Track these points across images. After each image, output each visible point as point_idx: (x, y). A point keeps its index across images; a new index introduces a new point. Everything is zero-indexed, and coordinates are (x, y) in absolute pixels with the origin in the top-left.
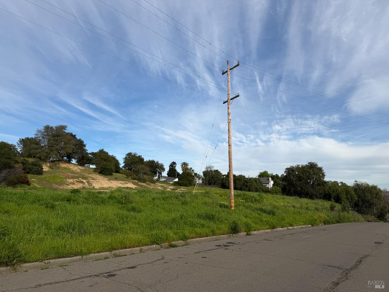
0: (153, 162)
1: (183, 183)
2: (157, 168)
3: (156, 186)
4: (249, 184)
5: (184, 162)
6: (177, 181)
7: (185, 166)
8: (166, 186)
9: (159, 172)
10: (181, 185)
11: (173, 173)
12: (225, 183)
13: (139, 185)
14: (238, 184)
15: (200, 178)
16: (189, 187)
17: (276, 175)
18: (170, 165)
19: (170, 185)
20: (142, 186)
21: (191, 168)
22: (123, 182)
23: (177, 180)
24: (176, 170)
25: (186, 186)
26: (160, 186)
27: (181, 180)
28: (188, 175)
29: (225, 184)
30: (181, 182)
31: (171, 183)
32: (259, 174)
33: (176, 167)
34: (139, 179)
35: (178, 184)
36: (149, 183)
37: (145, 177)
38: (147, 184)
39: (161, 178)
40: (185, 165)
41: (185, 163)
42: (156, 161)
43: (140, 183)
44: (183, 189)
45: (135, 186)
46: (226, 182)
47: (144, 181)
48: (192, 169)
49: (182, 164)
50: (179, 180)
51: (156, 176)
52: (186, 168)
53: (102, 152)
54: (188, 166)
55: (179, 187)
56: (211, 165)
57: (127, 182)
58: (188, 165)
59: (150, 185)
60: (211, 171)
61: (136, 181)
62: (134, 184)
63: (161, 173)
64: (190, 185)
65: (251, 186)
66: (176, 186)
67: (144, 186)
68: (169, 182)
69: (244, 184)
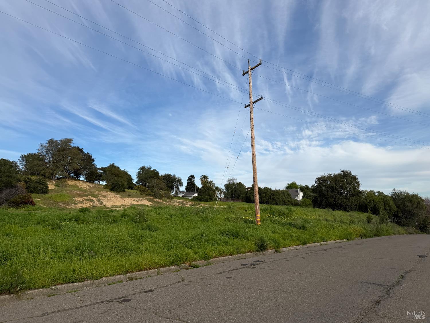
0: (169, 176)
1: (203, 199)
2: (173, 182)
3: (173, 203)
4: (276, 197)
6: (196, 197)
7: (204, 179)
8: (184, 202)
9: (176, 187)
10: (201, 201)
11: (192, 188)
12: (250, 197)
13: (155, 202)
14: (264, 197)
15: (222, 192)
16: (210, 202)
17: (306, 186)
18: (188, 179)
19: (188, 201)
20: (158, 203)
21: (211, 182)
22: (137, 199)
23: (196, 195)
24: (195, 185)
25: (207, 201)
26: (177, 202)
27: (201, 195)
28: (208, 189)
30: (201, 197)
31: (190, 198)
32: (287, 185)
33: (194, 181)
34: (154, 195)
35: (198, 199)
36: (166, 199)
37: (161, 192)
38: (164, 201)
39: (178, 193)
40: (204, 178)
41: (204, 176)
42: (172, 175)
43: (155, 200)
44: (203, 205)
45: (151, 203)
46: (251, 195)
47: (160, 197)
48: (213, 183)
49: (201, 178)
50: (198, 194)
51: (173, 191)
52: (206, 182)
53: (112, 166)
54: (207, 179)
55: (199, 202)
56: (233, 178)
58: (208, 179)
59: (167, 202)
60: (234, 184)
61: (152, 198)
62: (149, 201)
63: (179, 188)
64: (211, 200)
65: (278, 199)
66: (196, 202)
67: (161, 202)
68: (187, 198)
69: (270, 197)
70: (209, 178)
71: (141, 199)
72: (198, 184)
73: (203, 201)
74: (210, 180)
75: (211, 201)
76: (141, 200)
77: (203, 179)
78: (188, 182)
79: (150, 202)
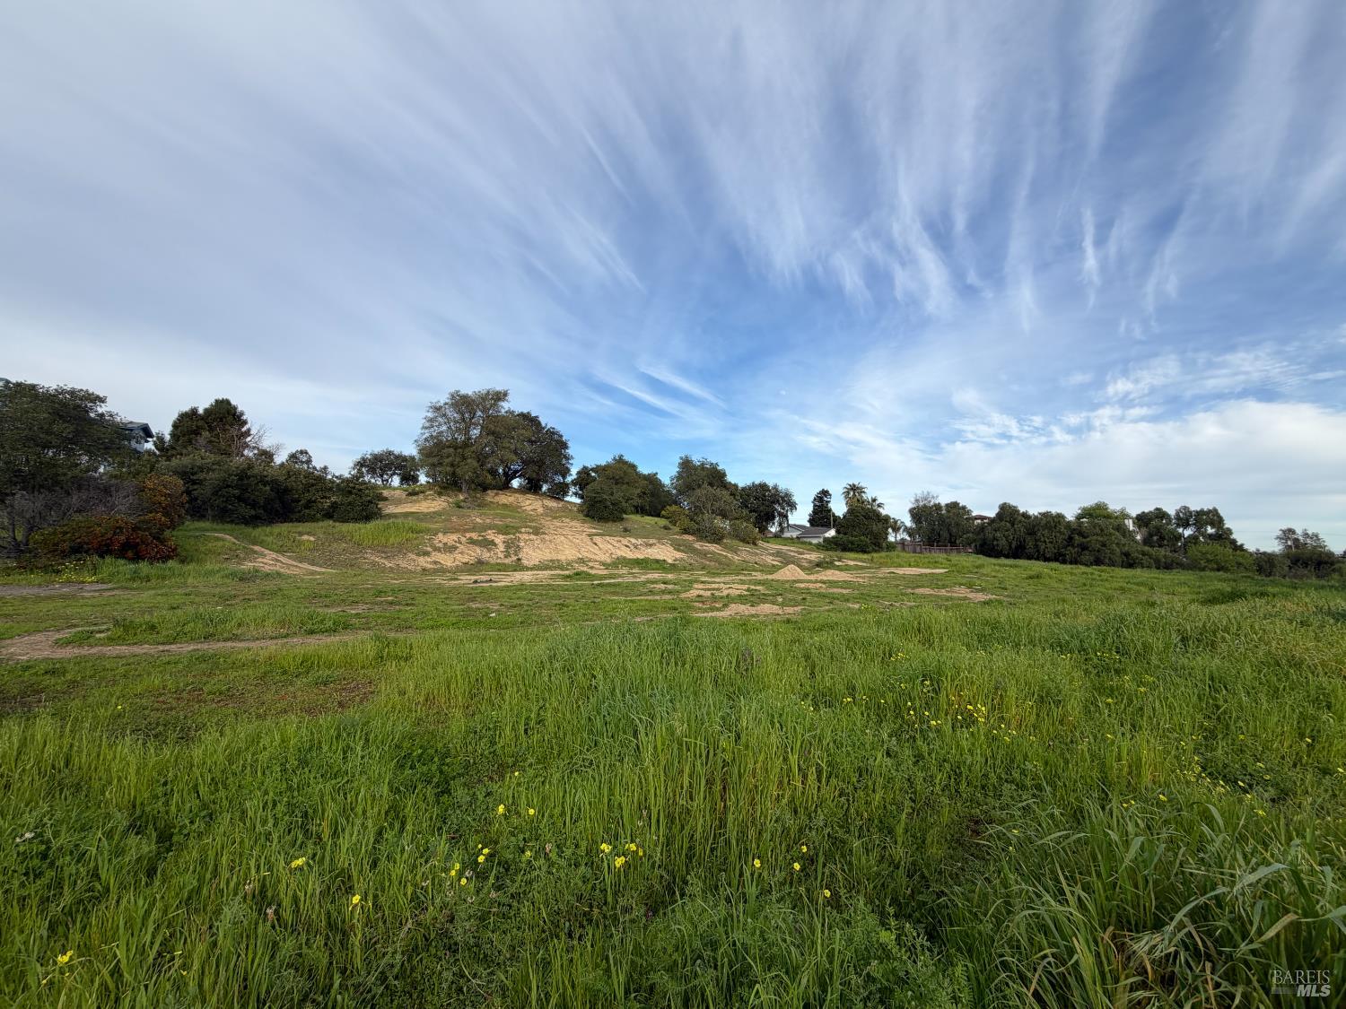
0: (763, 487)
1: (852, 543)
2: (773, 502)
3: (757, 554)
4: (1094, 541)
5: (851, 483)
6: (833, 537)
7: (854, 493)
8: (792, 554)
9: (781, 515)
10: (845, 549)
11: (823, 518)
12: (995, 539)
13: (694, 551)
14: (1045, 541)
15: (899, 529)
16: (875, 555)
17: (1157, 509)
18: (815, 499)
19: (808, 550)
20: (704, 554)
21: (874, 500)
22: (640, 541)
23: (832, 533)
24: (830, 510)
25: (864, 552)
26: (772, 554)
27: (845, 534)
28: (867, 517)
29: (995, 543)
30: (845, 538)
31: (815, 541)
33: (829, 502)
34: (698, 530)
35: (836, 544)
36: (736, 542)
37: (719, 522)
38: (726, 547)
39: (786, 530)
40: (854, 491)
41: (854, 485)
42: (771, 484)
43: (697, 545)
44: (852, 563)
45: (679, 555)
46: (998, 534)
47: (717, 537)
48: (877, 502)
49: (845, 490)
50: (838, 532)
51: (774, 523)
52: (858, 500)
54: (863, 495)
55: (840, 554)
56: (928, 493)
57: (654, 541)
58: (864, 492)
59: (735, 552)
60: (938, 507)
61: (690, 538)
62: (675, 549)
63: (786, 517)
64: (877, 548)
65: (1104, 545)
66: (830, 553)
67: (713, 553)
68: (808, 540)
69: (1071, 538)
70: (865, 490)
71: (651, 541)
72: (839, 508)
73: (851, 550)
74: (868, 496)
75: (876, 551)
76: (651, 545)
77: (852, 493)
78: (815, 506)
79: (678, 550)
